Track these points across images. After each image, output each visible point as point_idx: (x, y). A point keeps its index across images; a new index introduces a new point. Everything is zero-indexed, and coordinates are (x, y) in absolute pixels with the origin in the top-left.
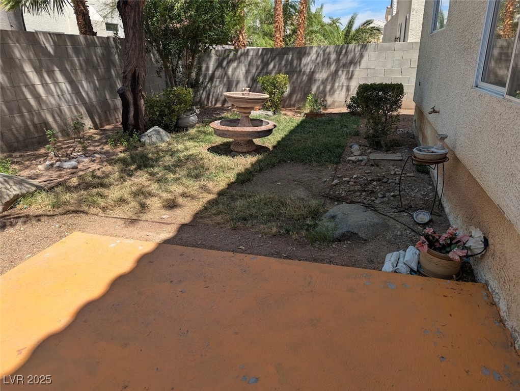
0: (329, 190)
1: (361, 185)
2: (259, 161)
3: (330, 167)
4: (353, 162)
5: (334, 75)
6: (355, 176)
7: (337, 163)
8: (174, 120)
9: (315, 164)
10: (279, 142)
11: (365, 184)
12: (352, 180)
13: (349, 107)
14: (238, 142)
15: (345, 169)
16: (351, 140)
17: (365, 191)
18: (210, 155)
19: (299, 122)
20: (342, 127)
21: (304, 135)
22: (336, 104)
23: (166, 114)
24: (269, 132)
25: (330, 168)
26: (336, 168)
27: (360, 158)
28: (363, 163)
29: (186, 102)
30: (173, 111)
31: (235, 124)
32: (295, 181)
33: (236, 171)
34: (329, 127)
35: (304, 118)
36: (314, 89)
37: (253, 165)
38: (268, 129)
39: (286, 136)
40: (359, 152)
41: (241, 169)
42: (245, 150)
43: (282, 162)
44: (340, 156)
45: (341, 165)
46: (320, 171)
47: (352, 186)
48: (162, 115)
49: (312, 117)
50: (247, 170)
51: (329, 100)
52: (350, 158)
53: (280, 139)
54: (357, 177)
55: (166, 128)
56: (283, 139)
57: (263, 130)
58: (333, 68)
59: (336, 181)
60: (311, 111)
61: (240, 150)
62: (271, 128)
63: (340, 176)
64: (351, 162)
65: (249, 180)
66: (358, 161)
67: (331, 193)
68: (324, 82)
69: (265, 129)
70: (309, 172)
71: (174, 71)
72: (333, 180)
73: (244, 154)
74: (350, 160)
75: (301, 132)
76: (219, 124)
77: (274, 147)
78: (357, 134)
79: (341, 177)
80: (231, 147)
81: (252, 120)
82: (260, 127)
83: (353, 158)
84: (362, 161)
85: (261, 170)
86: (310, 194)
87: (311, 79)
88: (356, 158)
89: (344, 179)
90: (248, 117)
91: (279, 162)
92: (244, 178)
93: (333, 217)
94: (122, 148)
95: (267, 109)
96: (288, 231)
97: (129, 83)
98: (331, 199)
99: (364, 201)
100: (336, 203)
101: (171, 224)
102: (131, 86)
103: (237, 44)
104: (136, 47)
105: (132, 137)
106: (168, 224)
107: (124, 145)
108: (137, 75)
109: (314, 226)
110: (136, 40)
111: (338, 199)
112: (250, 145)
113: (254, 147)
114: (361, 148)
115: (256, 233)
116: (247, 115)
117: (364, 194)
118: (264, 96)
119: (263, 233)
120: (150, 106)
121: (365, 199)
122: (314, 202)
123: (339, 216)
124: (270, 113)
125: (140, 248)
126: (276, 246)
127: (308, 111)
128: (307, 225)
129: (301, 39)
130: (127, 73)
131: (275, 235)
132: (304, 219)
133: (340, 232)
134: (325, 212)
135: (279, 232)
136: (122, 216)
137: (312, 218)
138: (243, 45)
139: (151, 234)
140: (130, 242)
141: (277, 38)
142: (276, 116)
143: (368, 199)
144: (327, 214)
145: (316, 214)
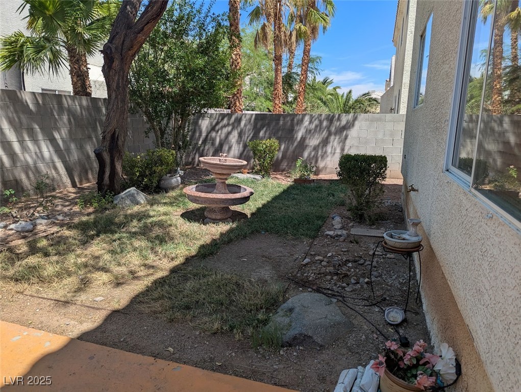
0: (297, 270)
1: (334, 266)
2: (231, 231)
3: (306, 241)
4: (331, 237)
5: (326, 141)
6: (329, 255)
7: (314, 237)
8: (155, 181)
9: (290, 237)
10: (259, 209)
11: (340, 265)
12: (325, 259)
13: (339, 174)
14: (212, 209)
15: (322, 244)
16: (335, 211)
17: (337, 274)
18: (181, 221)
19: (285, 188)
20: (329, 194)
21: (287, 203)
22: (328, 170)
23: (147, 175)
24: (245, 199)
25: (305, 243)
26: (312, 243)
27: (339, 233)
28: (342, 239)
29: (168, 163)
30: (155, 172)
31: (210, 190)
32: (263, 256)
33: (201, 242)
34: (316, 194)
35: (292, 183)
36: (306, 154)
37: (222, 234)
38: (243, 196)
39: (268, 202)
40: (340, 226)
41: (207, 240)
42: (219, 217)
43: (255, 232)
44: (319, 229)
45: (318, 239)
46: (294, 246)
47: (324, 267)
48: (143, 175)
49: (301, 183)
50: (214, 240)
51: (321, 164)
52: (328, 233)
53: (260, 206)
54: (332, 256)
55: (146, 189)
56: (264, 206)
57: (237, 197)
58: (325, 134)
59: (307, 260)
60: (301, 177)
61: (214, 217)
62: (247, 196)
63: (313, 253)
64: (329, 237)
65: (212, 254)
66: (337, 236)
67: (299, 275)
68: (316, 148)
69: (240, 197)
70: (281, 247)
71: (163, 133)
72: (305, 258)
73: (215, 221)
74: (328, 235)
75: (285, 199)
76: (194, 189)
77: (253, 214)
78: (343, 204)
79: (315, 255)
80: (205, 213)
81: (229, 185)
82: (238, 194)
83: (331, 233)
84: (340, 236)
85: (230, 241)
86: (276, 275)
87: (302, 145)
88: (334, 233)
89: (317, 258)
90: (224, 183)
91: (252, 233)
92: (208, 252)
93: (291, 310)
94: (91, 210)
95: (257, 173)
96: (232, 328)
97: (107, 143)
98: (297, 283)
99: (334, 287)
100: (301, 289)
101: (102, 309)
102: (110, 146)
103: (233, 109)
104: (117, 108)
105: (104, 198)
106: (98, 309)
107: (94, 206)
108: (116, 136)
109: (265, 322)
110: (118, 102)
111: (304, 284)
112: (225, 213)
113: (230, 214)
114: (343, 221)
115: (194, 328)
116: (223, 181)
117: (335, 278)
118: (242, 162)
119: (202, 329)
120: (130, 166)
121: (335, 285)
122: (275, 287)
123: (297, 310)
124: (258, 177)
125: (48, 344)
126: (212, 349)
127: (298, 176)
128: (258, 320)
129: (301, 106)
130: (106, 133)
131: (215, 333)
132: (257, 311)
133: (291, 333)
134: (284, 301)
135: (222, 328)
136: (50, 296)
137: (267, 309)
138: (240, 109)
139: (72, 322)
140: (39, 334)
141: (276, 104)
142: (264, 180)
143: (338, 285)
144: (285, 305)
145: (272, 304)
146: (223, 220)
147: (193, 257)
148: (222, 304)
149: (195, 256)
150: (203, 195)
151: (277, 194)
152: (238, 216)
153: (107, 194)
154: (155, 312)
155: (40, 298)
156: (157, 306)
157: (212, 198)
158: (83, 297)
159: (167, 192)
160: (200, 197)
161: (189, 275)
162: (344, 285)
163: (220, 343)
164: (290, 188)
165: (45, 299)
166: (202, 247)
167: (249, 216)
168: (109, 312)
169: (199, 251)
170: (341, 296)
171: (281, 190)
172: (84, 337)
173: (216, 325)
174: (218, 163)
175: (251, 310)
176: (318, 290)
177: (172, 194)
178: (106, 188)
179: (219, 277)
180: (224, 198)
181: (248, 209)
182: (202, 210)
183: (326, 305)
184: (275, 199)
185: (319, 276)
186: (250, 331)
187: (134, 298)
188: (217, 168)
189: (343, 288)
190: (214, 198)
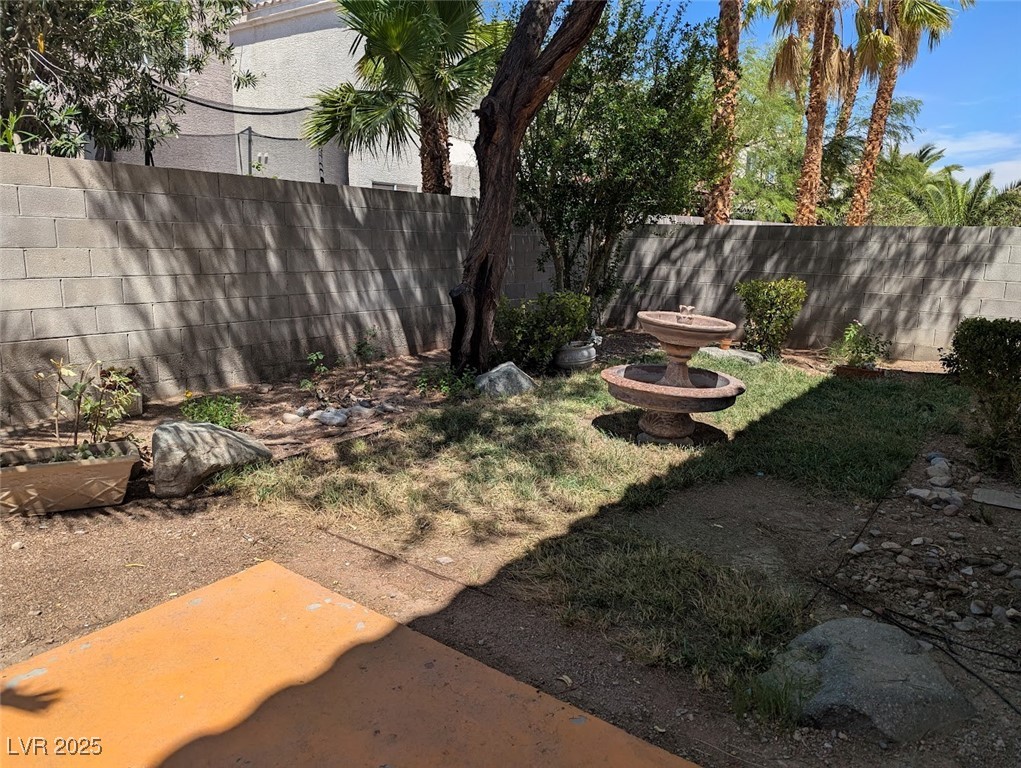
0: (837, 565)
1: (928, 569)
2: (691, 463)
3: (860, 504)
4: (923, 501)
5: (920, 289)
6: (917, 541)
7: (879, 499)
8: (549, 353)
9: (824, 491)
10: (752, 425)
11: (942, 568)
12: (906, 550)
13: (947, 361)
14: (656, 415)
15: (897, 516)
16: (934, 443)
17: (935, 588)
18: (593, 432)
19: (814, 384)
20: (919, 406)
21: (817, 416)
22: (919, 352)
23: (535, 341)
24: (726, 402)
25: (857, 507)
26: (874, 510)
27: (944, 494)
28: (949, 509)
29: (575, 321)
30: (550, 336)
31: (652, 377)
32: (759, 524)
33: (631, 479)
34: (886, 403)
35: (830, 375)
36: (867, 315)
37: (672, 468)
38: (721, 395)
39: (774, 412)
40: (945, 479)
41: (642, 475)
42: (667, 433)
43: (744, 472)
44: (892, 480)
45: (888, 504)
46: (829, 511)
47: (903, 566)
48: (528, 341)
49: (851, 377)
50: (655, 479)
51: (903, 340)
52: (915, 491)
53: (756, 418)
54: (924, 546)
55: (531, 367)
56: (765, 418)
57: (709, 396)
58: (918, 272)
59: (860, 547)
60: (852, 362)
61: (657, 431)
62: (730, 395)
63: (876, 533)
64: (917, 501)
65: (650, 504)
66: (938, 501)
67: (840, 575)
68: (893, 303)
69: (715, 396)
70: (801, 508)
71: (569, 261)
72: (857, 541)
73: (660, 441)
74: (914, 497)
75: (812, 409)
76: (623, 374)
77: (738, 434)
78: (954, 430)
79: (880, 536)
80: (640, 423)
81: (693, 371)
82: (712, 390)
83: (924, 493)
84: (947, 502)
85: (688, 484)
86: (786, 568)
87: (860, 292)
88: (930, 494)
89: (886, 545)
90: (684, 365)
91: (737, 472)
92: (642, 499)
93: (821, 649)
94: (438, 396)
95: (750, 348)
96: (689, 663)
97: (472, 279)
98: (834, 593)
99: (926, 616)
100: (844, 607)
101: (449, 579)
102: (476, 285)
103: (710, 215)
104: (494, 216)
105: (460, 378)
106: (442, 578)
107: (443, 391)
108: (489, 266)
109: (763, 664)
110: (496, 204)
111: (853, 598)
112: (680, 425)
113: (691, 430)
114: (954, 468)
115: (613, 647)
116: (682, 360)
117: (930, 595)
118: (725, 325)
119: (627, 651)
120: (508, 323)
121: (930, 611)
122: (785, 595)
123: (835, 651)
124: (754, 357)
125: (360, 626)
126: (646, 696)
127: (844, 360)
128: (745, 655)
129: (861, 209)
130: (472, 261)
131: (653, 666)
132: (744, 637)
133: (821, 700)
134: (807, 627)
135: (668, 659)
136: (367, 542)
137: (766, 636)
138: (724, 216)
139: (400, 594)
140: (348, 606)
141: (803, 205)
142: (766, 364)
143: (936, 614)
144: (807, 635)
145: (779, 629)
146: (677, 441)
147: (612, 506)
148: (669, 609)
149: (619, 504)
150: (639, 386)
151: (795, 395)
152: (705, 435)
153: (466, 372)
154: (540, 602)
155: (351, 542)
156: (544, 590)
157: (657, 394)
158: (417, 553)
159: (568, 376)
160: (633, 390)
161: (605, 541)
162: (952, 614)
163: (663, 689)
164: (825, 385)
165: (360, 545)
166: (632, 489)
167: (730, 437)
168: (461, 587)
169: (626, 497)
170: (943, 639)
171: (804, 387)
172: (418, 624)
173: (657, 651)
174: (676, 324)
175: (730, 633)
176: (887, 617)
177: (579, 378)
178: (464, 360)
179: (664, 553)
180: (681, 394)
181: (730, 422)
182: (635, 415)
183: (907, 653)
184: (790, 405)
185: (891, 585)
186: (727, 676)
187: (503, 568)
188: (672, 334)
189: (950, 621)
190: (662, 395)
